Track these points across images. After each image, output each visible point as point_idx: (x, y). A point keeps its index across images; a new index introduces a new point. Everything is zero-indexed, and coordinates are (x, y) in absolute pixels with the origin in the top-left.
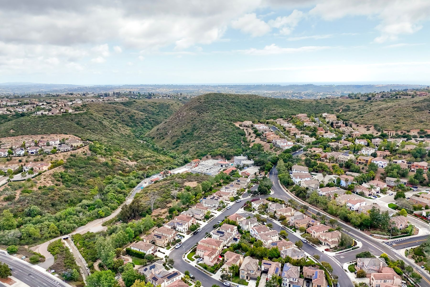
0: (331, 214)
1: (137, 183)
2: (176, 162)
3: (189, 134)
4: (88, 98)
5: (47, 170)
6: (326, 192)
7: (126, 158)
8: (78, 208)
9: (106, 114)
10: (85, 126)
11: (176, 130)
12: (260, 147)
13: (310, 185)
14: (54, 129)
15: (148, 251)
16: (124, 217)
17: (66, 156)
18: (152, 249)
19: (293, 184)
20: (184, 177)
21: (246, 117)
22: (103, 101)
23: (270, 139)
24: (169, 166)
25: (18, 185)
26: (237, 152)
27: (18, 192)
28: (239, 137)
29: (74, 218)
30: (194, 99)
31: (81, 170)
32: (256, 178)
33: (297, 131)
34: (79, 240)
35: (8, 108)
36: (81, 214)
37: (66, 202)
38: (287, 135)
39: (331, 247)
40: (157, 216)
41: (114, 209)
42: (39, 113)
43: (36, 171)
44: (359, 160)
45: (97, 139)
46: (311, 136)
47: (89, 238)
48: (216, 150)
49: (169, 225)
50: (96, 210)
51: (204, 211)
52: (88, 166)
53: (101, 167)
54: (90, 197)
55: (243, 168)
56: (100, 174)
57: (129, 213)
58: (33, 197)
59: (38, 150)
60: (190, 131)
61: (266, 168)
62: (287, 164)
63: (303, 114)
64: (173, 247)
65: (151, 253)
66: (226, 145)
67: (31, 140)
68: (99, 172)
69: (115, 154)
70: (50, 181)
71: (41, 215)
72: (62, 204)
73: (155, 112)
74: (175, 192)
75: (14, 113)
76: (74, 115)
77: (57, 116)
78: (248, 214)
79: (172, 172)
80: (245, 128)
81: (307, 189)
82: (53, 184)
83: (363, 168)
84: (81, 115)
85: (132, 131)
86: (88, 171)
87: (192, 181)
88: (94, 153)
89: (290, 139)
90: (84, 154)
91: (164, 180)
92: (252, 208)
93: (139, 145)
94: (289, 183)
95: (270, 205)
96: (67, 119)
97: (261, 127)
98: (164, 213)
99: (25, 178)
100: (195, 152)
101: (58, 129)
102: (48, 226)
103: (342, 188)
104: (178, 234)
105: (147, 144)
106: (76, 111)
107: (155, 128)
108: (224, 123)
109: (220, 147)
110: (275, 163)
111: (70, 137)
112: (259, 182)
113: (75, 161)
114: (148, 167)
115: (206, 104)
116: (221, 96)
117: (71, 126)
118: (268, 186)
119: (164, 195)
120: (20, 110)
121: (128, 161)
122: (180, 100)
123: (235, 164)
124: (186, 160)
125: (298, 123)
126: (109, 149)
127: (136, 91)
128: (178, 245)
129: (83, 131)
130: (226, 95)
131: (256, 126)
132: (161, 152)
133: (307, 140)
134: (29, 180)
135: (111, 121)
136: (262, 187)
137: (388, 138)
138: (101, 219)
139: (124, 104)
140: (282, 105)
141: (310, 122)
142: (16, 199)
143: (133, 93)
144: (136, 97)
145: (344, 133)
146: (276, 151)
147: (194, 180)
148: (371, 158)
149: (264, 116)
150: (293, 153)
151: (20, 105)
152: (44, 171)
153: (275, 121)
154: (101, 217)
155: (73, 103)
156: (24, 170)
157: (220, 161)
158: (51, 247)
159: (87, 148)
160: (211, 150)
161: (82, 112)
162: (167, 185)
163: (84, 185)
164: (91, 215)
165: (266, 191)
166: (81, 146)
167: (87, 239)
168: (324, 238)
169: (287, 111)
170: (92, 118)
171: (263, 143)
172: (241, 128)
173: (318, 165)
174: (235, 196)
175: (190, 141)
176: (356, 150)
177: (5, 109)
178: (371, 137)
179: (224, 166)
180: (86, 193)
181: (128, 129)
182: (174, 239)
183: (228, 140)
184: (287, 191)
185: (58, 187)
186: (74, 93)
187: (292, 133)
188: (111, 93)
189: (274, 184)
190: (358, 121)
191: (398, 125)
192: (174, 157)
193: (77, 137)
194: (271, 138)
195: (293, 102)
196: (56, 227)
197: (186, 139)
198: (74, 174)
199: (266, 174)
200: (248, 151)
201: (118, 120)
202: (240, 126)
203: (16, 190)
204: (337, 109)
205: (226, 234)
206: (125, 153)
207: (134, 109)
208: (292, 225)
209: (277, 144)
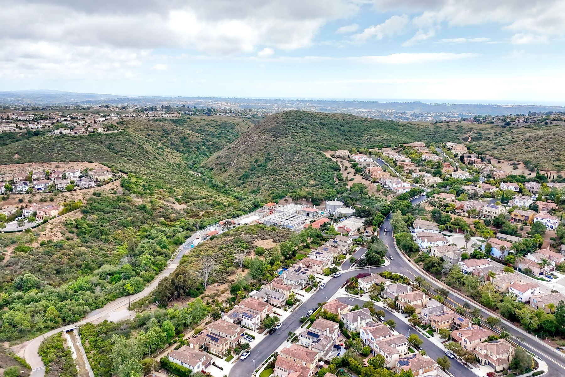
0: (487, 305)
1: (185, 237)
2: (242, 206)
3: (260, 166)
4: (128, 112)
5: (56, 216)
6: (474, 268)
7: (172, 200)
8: (95, 279)
9: (149, 135)
10: (118, 152)
11: (243, 160)
12: (362, 189)
13: (446, 254)
14: (75, 155)
15: (196, 367)
16: (163, 297)
17: (87, 194)
18: (203, 361)
19: (418, 250)
20: (254, 232)
21: (340, 144)
22: (147, 117)
23: (376, 178)
24: (233, 213)
25: (11, 239)
26: (330, 194)
27: (10, 250)
28: (331, 173)
29: (86, 296)
30: (269, 117)
31: (106, 216)
32: (361, 237)
33: (413, 167)
34: (89, 335)
35: (18, 123)
36: (98, 288)
37: (79, 266)
38: (400, 173)
39: (498, 369)
40: (212, 297)
41: (148, 280)
42: (57, 132)
43: (40, 217)
44: (515, 215)
45: (134, 170)
46: (435, 175)
47: (106, 333)
48: (298, 189)
49: (230, 317)
50: (121, 283)
51: (284, 292)
52: (117, 210)
53: (136, 212)
54: (115, 258)
55: (339, 218)
56: (133, 222)
57: (170, 291)
58: (29, 259)
59: (47, 185)
60: (262, 161)
61: (375, 223)
62: (406, 217)
63: (419, 143)
64: (236, 357)
65: (200, 370)
66: (313, 183)
67: (42, 169)
68: (131, 220)
69: (157, 193)
70: (59, 233)
71: (38, 288)
72: (73, 270)
73: (216, 133)
74: (240, 257)
75: (25, 131)
76: (105, 136)
77: (81, 137)
78: (353, 300)
79: (236, 221)
80: (339, 160)
81: (442, 259)
82: (62, 238)
83: (522, 229)
84: (114, 136)
85: (183, 158)
86: (116, 218)
87: (265, 239)
88: (127, 192)
89: (404, 178)
90: (112, 192)
91: (226, 235)
92: (359, 289)
93: (191, 178)
94: (412, 248)
95: (388, 286)
96: (95, 142)
97: (362, 159)
98: (223, 292)
99: (23, 228)
100: (269, 193)
101: (80, 154)
102: (45, 308)
103: (495, 259)
104: (244, 332)
105: (203, 177)
106: (108, 130)
107: (215, 155)
108: (310, 152)
109: (304, 185)
110: (386, 214)
111: (96, 166)
112: (365, 243)
113: (98, 203)
114: (202, 213)
115: (285, 126)
116: (306, 115)
117: (98, 151)
118: (381, 252)
119: (224, 260)
120: (34, 127)
121: (174, 204)
122: (249, 118)
123: (326, 212)
124: (256, 203)
125: (413, 156)
126: (150, 185)
127: (191, 104)
128: (244, 355)
129: (115, 159)
130: (313, 114)
131: (355, 157)
132: (223, 190)
133: (430, 181)
134: (28, 231)
135: (156, 145)
136: (372, 255)
137: (548, 182)
138: (127, 298)
139: (174, 121)
140: (389, 130)
141: (430, 155)
142: (5, 261)
143: (188, 107)
144: (192, 112)
145: (481, 171)
146: (386, 196)
147: (269, 237)
148: (532, 214)
149: (364, 144)
150: (411, 199)
151: (35, 120)
152: (52, 217)
153: (380, 151)
154: (129, 295)
155: (107, 119)
156: (24, 215)
157: (305, 207)
158: (45, 348)
159: (117, 183)
160: (292, 190)
161: (116, 131)
162: (229, 244)
163: (108, 240)
164: (113, 290)
165: (379, 260)
166: (111, 181)
167: (101, 334)
168: (483, 353)
169: (395, 137)
170: (129, 140)
171: (366, 183)
172: (333, 159)
173: (453, 220)
174: (331, 267)
175: (262, 175)
176: (505, 199)
177: (15, 125)
178: (522, 180)
179: (311, 215)
180: (109, 252)
181: (179, 155)
182: (238, 342)
183: (316, 176)
184: (409, 261)
185: (69, 242)
186: (111, 105)
187: (407, 170)
188: (159, 107)
189: (388, 249)
190: (498, 155)
191: (558, 163)
192: (238, 199)
193: (106, 168)
194: (378, 176)
195: (403, 125)
196: (56, 312)
197: (256, 172)
198: (95, 223)
199: (375, 231)
200: (345, 194)
201: (165, 142)
202: (332, 156)
203: (6, 246)
204: (464, 136)
205: (322, 338)
206: (171, 191)
207: (188, 128)
208: (426, 323)
209: (386, 185)
